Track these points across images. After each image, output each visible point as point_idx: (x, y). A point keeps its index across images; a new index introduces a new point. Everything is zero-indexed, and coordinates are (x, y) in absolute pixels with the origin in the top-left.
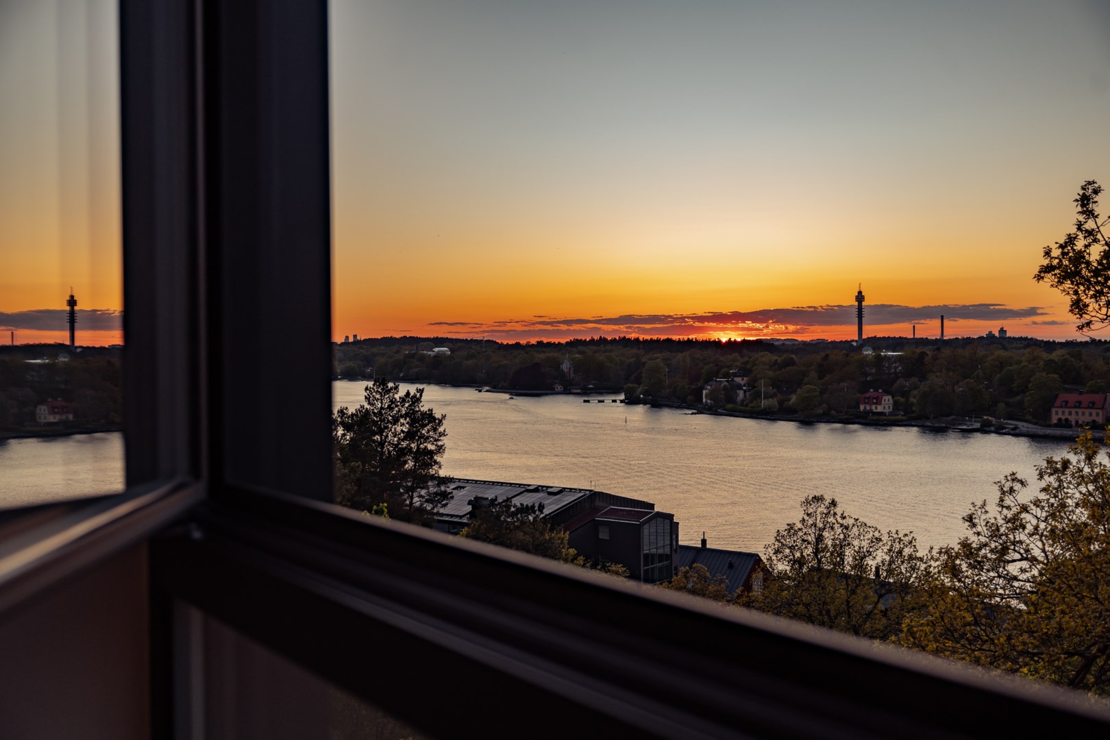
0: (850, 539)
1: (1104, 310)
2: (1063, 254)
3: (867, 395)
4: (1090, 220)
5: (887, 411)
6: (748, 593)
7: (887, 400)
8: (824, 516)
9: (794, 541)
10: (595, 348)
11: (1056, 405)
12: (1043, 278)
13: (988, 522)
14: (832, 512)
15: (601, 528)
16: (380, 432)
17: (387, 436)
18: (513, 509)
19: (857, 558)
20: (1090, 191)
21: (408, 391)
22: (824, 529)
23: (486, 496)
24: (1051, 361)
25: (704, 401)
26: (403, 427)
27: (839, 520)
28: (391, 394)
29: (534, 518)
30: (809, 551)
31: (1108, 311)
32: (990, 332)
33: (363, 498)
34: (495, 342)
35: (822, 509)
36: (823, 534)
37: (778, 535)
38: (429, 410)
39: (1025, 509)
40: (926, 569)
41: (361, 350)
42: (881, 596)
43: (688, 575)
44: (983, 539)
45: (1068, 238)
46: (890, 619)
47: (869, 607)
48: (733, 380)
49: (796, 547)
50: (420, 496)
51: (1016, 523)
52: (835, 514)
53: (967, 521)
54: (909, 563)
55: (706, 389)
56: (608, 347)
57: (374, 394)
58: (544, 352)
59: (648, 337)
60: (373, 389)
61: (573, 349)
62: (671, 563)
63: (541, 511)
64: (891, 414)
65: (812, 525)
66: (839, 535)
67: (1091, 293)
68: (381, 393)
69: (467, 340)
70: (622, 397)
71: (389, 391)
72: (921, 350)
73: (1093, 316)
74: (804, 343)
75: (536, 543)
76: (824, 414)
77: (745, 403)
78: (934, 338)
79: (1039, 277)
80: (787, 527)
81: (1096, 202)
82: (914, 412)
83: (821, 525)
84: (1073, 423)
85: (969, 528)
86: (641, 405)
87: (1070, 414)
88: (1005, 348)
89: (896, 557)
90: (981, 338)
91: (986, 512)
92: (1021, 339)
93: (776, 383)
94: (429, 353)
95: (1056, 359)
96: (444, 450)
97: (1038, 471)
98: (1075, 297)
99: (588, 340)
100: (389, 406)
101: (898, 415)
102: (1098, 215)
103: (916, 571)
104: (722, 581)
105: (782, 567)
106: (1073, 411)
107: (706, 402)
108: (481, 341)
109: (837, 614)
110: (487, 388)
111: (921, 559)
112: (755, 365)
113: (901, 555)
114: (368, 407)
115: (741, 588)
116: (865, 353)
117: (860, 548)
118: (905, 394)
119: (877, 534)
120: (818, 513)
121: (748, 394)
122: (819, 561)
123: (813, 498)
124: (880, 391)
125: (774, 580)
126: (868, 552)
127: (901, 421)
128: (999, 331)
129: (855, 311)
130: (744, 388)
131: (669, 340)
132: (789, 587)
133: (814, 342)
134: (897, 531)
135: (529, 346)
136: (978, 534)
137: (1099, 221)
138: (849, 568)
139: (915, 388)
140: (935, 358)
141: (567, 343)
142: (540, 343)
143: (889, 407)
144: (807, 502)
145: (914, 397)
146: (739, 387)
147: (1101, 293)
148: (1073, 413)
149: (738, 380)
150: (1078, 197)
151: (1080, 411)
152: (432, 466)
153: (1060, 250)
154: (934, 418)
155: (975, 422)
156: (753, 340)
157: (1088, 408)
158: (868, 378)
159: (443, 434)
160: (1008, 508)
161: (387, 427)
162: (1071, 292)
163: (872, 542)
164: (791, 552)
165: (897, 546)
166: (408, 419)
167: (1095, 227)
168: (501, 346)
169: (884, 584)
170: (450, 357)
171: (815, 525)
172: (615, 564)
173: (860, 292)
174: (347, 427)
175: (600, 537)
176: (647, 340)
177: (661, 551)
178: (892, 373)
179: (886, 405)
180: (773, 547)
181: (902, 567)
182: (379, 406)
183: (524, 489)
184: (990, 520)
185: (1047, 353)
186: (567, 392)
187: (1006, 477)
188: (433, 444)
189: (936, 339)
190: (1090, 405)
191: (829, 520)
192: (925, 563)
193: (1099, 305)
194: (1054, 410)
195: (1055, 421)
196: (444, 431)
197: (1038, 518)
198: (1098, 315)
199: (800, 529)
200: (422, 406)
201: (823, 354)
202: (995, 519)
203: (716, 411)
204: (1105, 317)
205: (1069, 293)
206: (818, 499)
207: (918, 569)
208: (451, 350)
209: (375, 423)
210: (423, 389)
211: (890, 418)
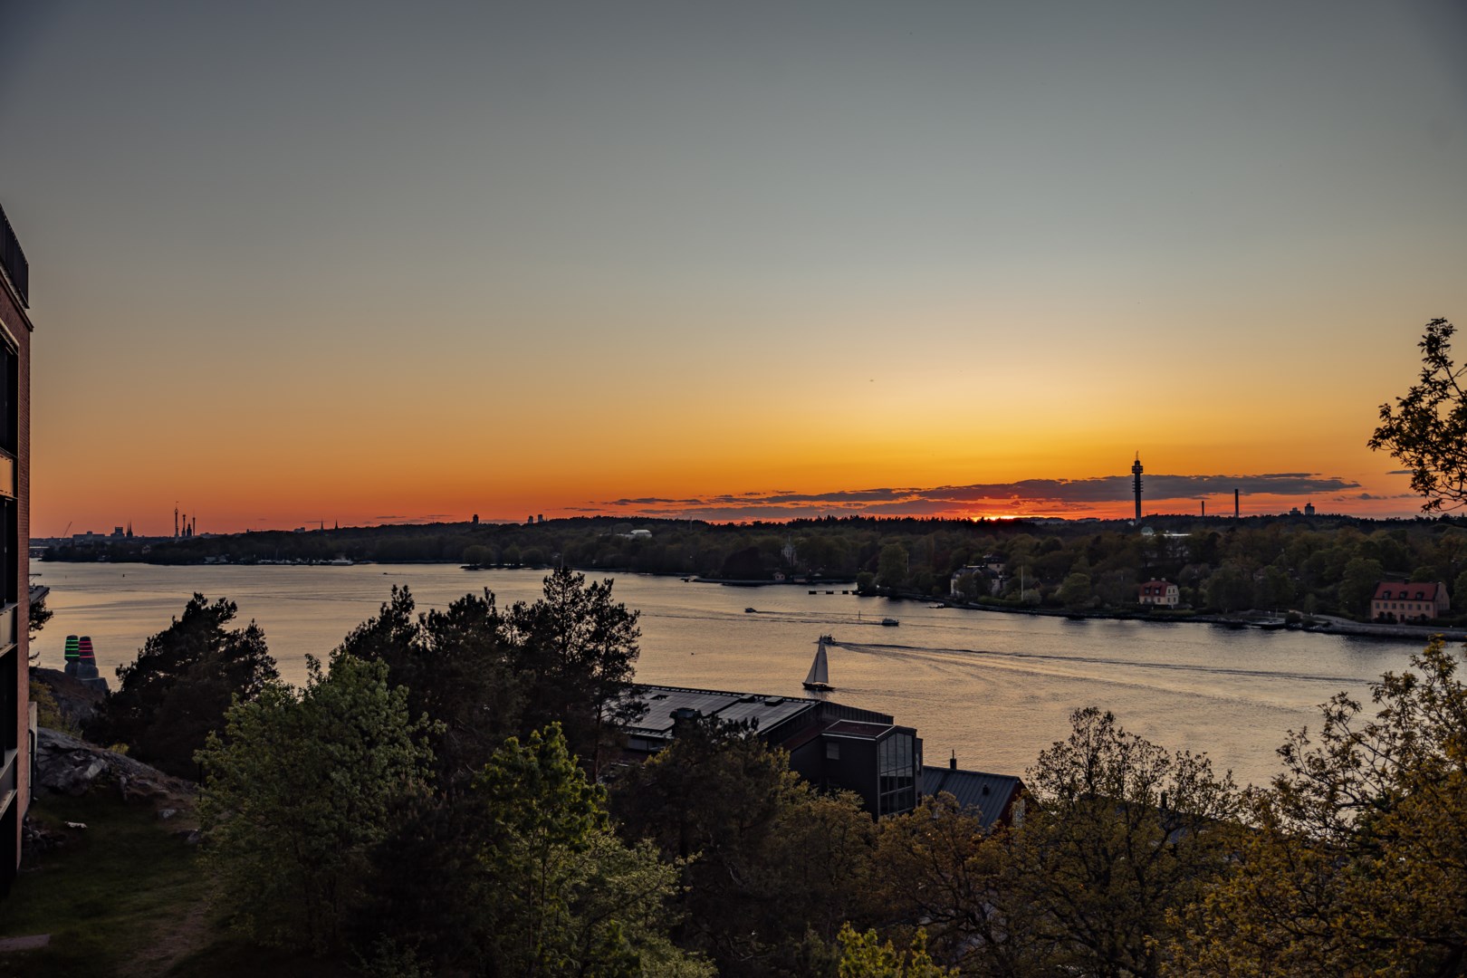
0: (1130, 762)
1: (1456, 485)
2: (1406, 413)
3: (1148, 585)
4: (1441, 369)
5: (1172, 603)
6: (1007, 827)
7: (1172, 591)
8: (1098, 732)
9: (1062, 763)
10: (822, 529)
11: (1376, 596)
12: (1379, 444)
13: (1311, 757)
14: (1108, 728)
15: (829, 746)
16: (563, 632)
17: (570, 637)
18: (719, 726)
19: (1140, 784)
20: (1439, 332)
21: (595, 582)
22: (1099, 749)
23: (691, 707)
24: (1370, 544)
25: (952, 592)
26: (589, 625)
27: (1117, 738)
28: (575, 586)
29: (747, 736)
30: (1081, 775)
31: (1461, 485)
32: (1295, 509)
33: (541, 711)
34: (704, 523)
35: (1096, 724)
36: (1098, 754)
37: (1042, 757)
38: (619, 605)
39: (1357, 738)
40: (1223, 798)
41: (548, 533)
42: (1169, 832)
43: (933, 805)
44: (1304, 778)
45: (1413, 393)
46: (1180, 860)
47: (1155, 844)
48: (986, 567)
49: (1065, 772)
50: (610, 709)
51: (1346, 757)
52: (1112, 730)
53: (1283, 754)
54: (1203, 791)
55: (955, 578)
56: (838, 528)
57: (555, 586)
58: (762, 534)
59: (885, 517)
60: (553, 580)
61: (796, 531)
62: (914, 788)
63: (755, 726)
64: (1177, 607)
65: (1084, 744)
66: (1116, 756)
67: (1440, 463)
68: (563, 585)
69: (671, 520)
70: (855, 587)
71: (572, 583)
72: (1212, 531)
73: (1442, 493)
74: (1071, 522)
75: (749, 766)
76: (1097, 608)
77: (1001, 594)
78: (1227, 516)
79: (1375, 444)
80: (1053, 747)
81: (1448, 346)
82: (1205, 604)
83: (1095, 744)
84: (1398, 618)
85: (1285, 763)
86: (878, 597)
87: (1394, 606)
88: (1313, 528)
89: (1188, 784)
90: (1284, 516)
91: (1307, 742)
92: (1332, 517)
93: (1037, 571)
94: (627, 536)
95: (1376, 541)
96: (638, 653)
97: (1373, 691)
98: (1418, 468)
99: (814, 520)
100: (572, 601)
101: (1185, 609)
102: (1452, 362)
103: (1212, 800)
104: (974, 812)
105: (1047, 795)
106: (1398, 603)
107: (955, 593)
108: (688, 521)
109: (1116, 854)
110: (695, 577)
111: (1217, 786)
112: (1013, 549)
113: (1193, 782)
114: (548, 602)
115: (998, 821)
116: (1145, 534)
117: (1142, 772)
118: (1194, 583)
119: (1163, 756)
120: (1090, 729)
121: (1005, 583)
122: (1093, 788)
123: (1084, 711)
124: (1164, 579)
125: (1040, 811)
126: (1152, 777)
127: (1189, 615)
128: (1306, 508)
129: (1132, 484)
130: (1000, 577)
131: (910, 520)
132: (1055, 818)
133: (1083, 522)
134: (1188, 752)
135: (744, 527)
136: (1298, 771)
137: (1453, 371)
138: (1129, 796)
139: (1206, 577)
140: (1229, 541)
141: (789, 523)
142: (757, 524)
143: (1175, 599)
144: (1078, 716)
145: (1205, 587)
146: (995, 575)
147: (1452, 463)
148: (1398, 606)
149: (993, 567)
150: (1424, 341)
151: (1406, 604)
152: (624, 672)
153: (1403, 408)
154: (1229, 612)
155: (1279, 617)
156: (1010, 520)
157: (1416, 599)
158: (1149, 565)
159: (636, 634)
160: (1337, 738)
161: (570, 626)
162: (1414, 463)
163: (1157, 765)
164: (1058, 777)
165: (1188, 772)
166: (594, 617)
167: (1448, 378)
168: (712, 528)
169: (1173, 815)
170: (652, 541)
171: (1087, 744)
172: (846, 791)
173: (1137, 462)
174: (524, 627)
175: (828, 756)
176: (884, 520)
177: (901, 773)
178: (1177, 559)
179: (1171, 596)
180: (1036, 771)
181: (1194, 796)
182: (561, 600)
183: (737, 699)
184: (1313, 755)
185: (1365, 533)
186: (789, 581)
187: (1333, 698)
188: (625, 646)
189: (1230, 517)
190: (1419, 596)
191: (1105, 738)
192: (1223, 791)
193: (1450, 478)
194: (1374, 603)
195: (1375, 615)
196: (638, 630)
197: (1375, 751)
198: (1449, 491)
199: (1069, 749)
200: (611, 601)
201: (1094, 536)
202: (1319, 750)
203: (967, 604)
204: (1458, 494)
205: (1411, 464)
206: (1090, 712)
207: (1214, 799)
208: (653, 533)
209: (556, 621)
210: (613, 580)
211: (1176, 612)
